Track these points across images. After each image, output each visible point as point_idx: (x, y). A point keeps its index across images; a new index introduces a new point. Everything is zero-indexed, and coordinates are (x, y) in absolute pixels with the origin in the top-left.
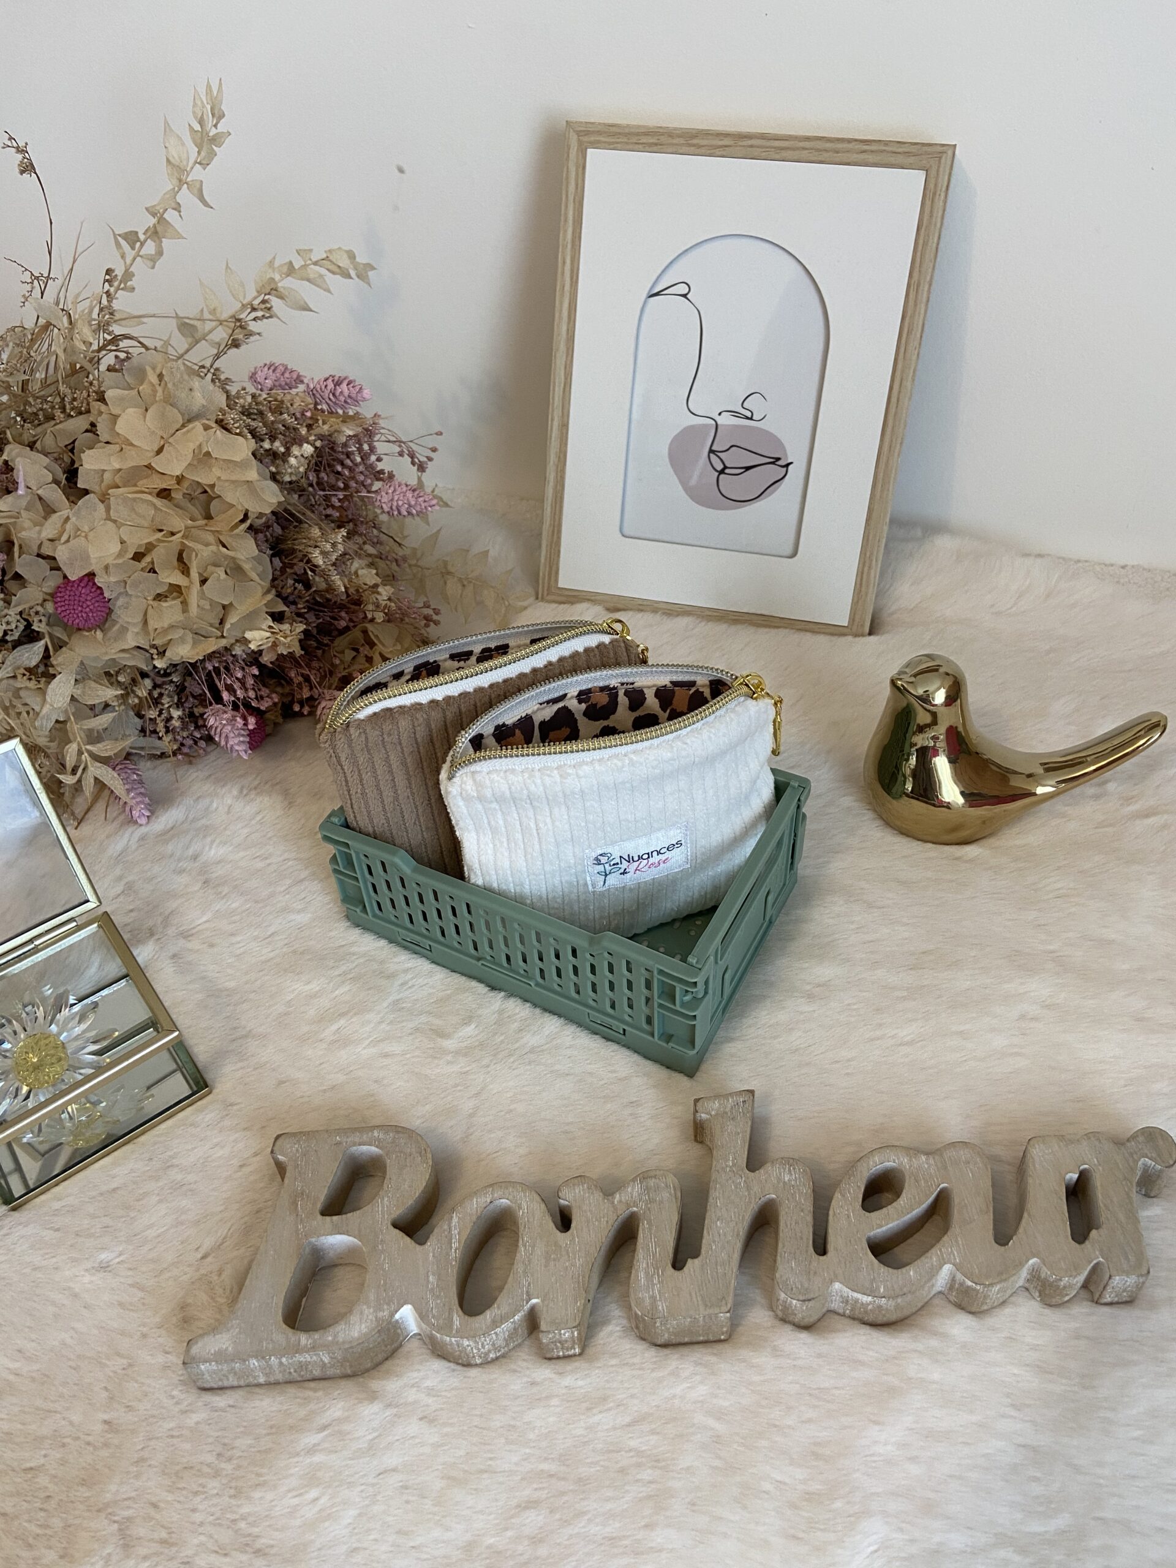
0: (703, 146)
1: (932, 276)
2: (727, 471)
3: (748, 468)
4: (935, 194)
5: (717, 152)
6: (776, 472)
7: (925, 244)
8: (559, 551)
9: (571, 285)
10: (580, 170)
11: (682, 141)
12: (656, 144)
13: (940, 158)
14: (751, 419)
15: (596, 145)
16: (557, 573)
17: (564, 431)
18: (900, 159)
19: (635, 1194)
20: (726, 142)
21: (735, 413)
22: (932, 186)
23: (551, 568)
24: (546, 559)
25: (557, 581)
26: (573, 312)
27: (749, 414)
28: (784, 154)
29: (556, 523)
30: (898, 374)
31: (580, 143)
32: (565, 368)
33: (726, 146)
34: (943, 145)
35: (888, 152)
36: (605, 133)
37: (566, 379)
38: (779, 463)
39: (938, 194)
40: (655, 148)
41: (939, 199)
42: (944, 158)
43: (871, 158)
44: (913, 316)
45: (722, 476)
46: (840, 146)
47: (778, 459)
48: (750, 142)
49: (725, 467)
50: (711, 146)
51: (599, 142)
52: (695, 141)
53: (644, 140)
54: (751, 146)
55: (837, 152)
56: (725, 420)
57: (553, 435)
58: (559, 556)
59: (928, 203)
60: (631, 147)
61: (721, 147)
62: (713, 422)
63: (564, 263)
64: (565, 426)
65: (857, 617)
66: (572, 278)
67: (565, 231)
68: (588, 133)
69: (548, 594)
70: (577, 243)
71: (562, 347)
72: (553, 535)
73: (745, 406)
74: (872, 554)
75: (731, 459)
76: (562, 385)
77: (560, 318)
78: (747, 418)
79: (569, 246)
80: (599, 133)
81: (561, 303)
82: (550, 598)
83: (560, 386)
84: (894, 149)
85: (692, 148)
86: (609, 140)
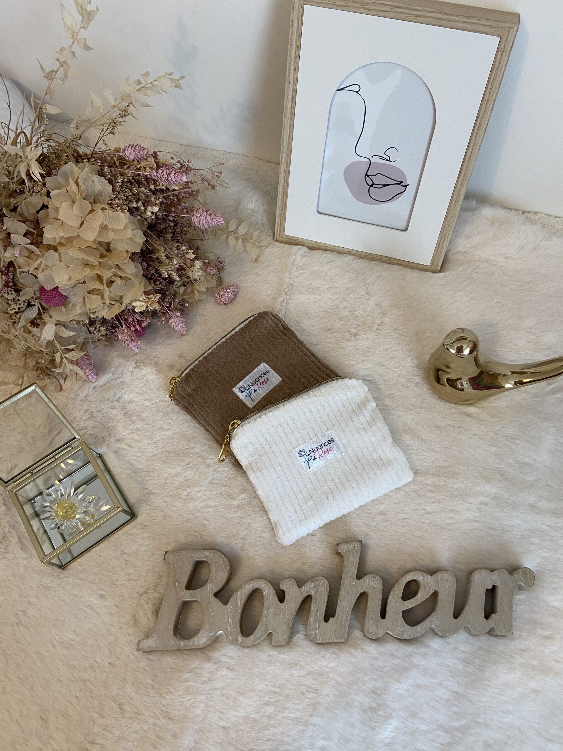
0: (372, 10)
1: (496, 97)
2: (374, 186)
3: (385, 185)
4: (503, 51)
5: (380, 14)
6: (400, 188)
7: (494, 79)
8: (285, 218)
9: (294, 84)
10: (300, 19)
11: (360, 5)
12: (345, 6)
13: (509, 31)
14: (389, 161)
15: (310, 3)
16: (284, 228)
17: (289, 159)
18: (486, 29)
19: (311, 587)
21: (381, 157)
22: (502, 46)
23: (281, 225)
24: (278, 221)
25: (284, 231)
26: (295, 96)
27: (388, 158)
29: (284, 204)
30: (471, 147)
31: (300, 1)
32: (290, 126)
33: (385, 11)
35: (480, 24)
37: (290, 132)
38: (401, 184)
39: (505, 51)
40: (344, 9)
41: (506, 54)
42: (512, 30)
43: (469, 26)
44: (482, 117)
45: (371, 188)
46: (452, 18)
47: (402, 182)
48: (399, 10)
49: (373, 184)
50: (377, 10)
51: (312, 1)
52: (367, 6)
53: (338, 3)
54: (400, 13)
55: (450, 21)
56: (375, 160)
57: (283, 161)
58: (285, 220)
59: (499, 56)
60: (330, 6)
61: (383, 11)
62: (369, 161)
63: (290, 69)
64: (289, 157)
65: (435, 262)
66: (294, 78)
67: (291, 51)
69: (279, 238)
70: (297, 59)
71: (288, 115)
72: (282, 210)
73: (386, 153)
74: (446, 234)
75: (376, 180)
76: (288, 136)
77: (287, 100)
78: (387, 160)
79: (293, 60)
81: (288, 92)
82: (280, 240)
83: (287, 136)
84: (483, 23)
85: (366, 10)
86: (318, 1)
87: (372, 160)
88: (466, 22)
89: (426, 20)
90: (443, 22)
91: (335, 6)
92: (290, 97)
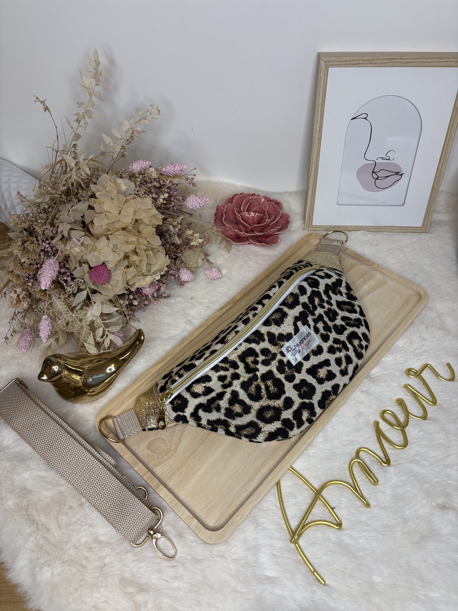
0: (377, 64)
2: (379, 178)
3: (387, 177)
5: (382, 65)
6: (397, 177)
9: (321, 119)
10: (326, 76)
11: (368, 62)
12: (357, 64)
15: (333, 66)
16: (312, 220)
17: (317, 171)
20: (386, 61)
21: (383, 158)
23: (310, 219)
25: (312, 223)
26: (321, 128)
27: (388, 158)
28: (409, 64)
30: (447, 140)
31: (326, 65)
32: (318, 148)
33: (386, 63)
35: (449, 62)
36: (336, 61)
37: (318, 152)
38: (398, 174)
43: (442, 64)
45: (377, 180)
49: (378, 177)
50: (380, 63)
51: (334, 65)
52: (373, 62)
53: (352, 63)
54: (396, 62)
55: (430, 63)
56: (379, 161)
58: (313, 214)
60: (347, 66)
61: (384, 63)
62: (375, 162)
63: (318, 111)
64: (317, 169)
65: (425, 224)
66: (321, 117)
67: (319, 99)
68: (329, 61)
69: (308, 228)
71: (317, 141)
73: (387, 155)
74: (432, 203)
75: (380, 174)
77: (316, 132)
78: (388, 160)
80: (334, 61)
81: (317, 125)
83: (315, 155)
84: (452, 60)
85: (372, 64)
86: (338, 63)
87: (377, 161)
88: (440, 62)
89: (413, 64)
90: (425, 64)
91: (351, 65)
92: (318, 129)
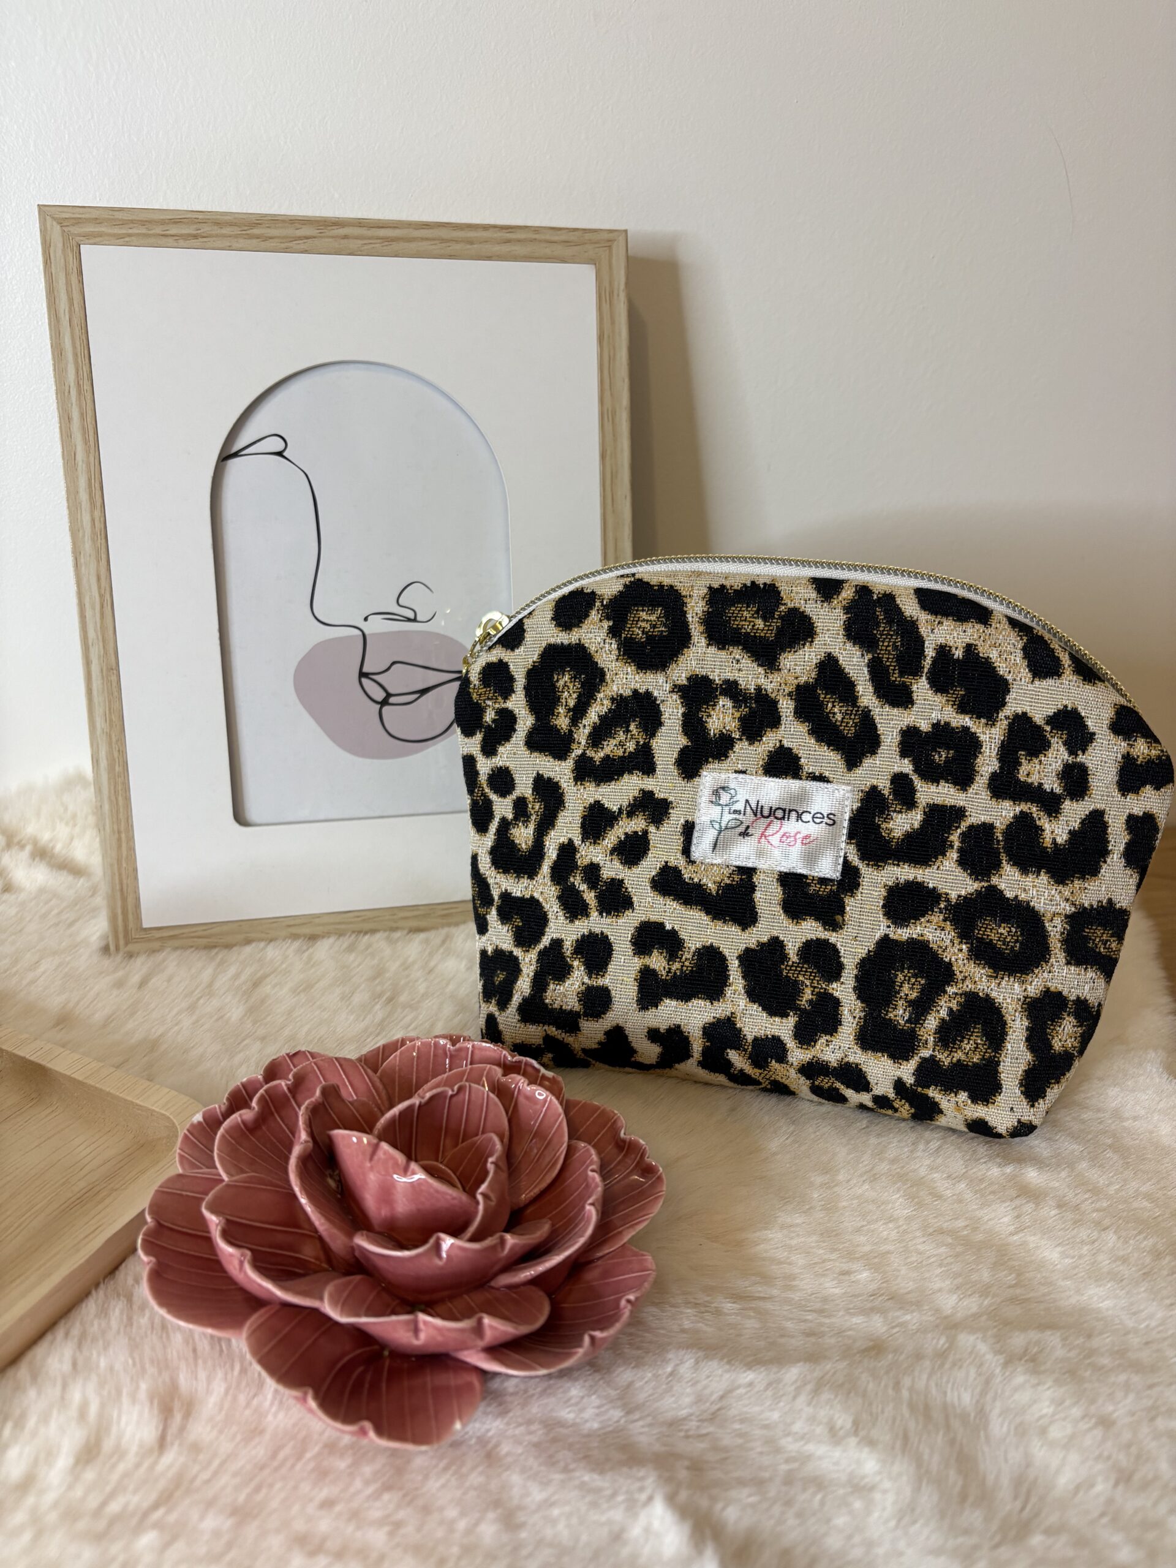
0: (271, 238)
2: (392, 700)
3: (424, 692)
4: (612, 294)
7: (612, 358)
8: (135, 870)
10: (74, 279)
11: (236, 231)
12: (195, 237)
13: (610, 247)
14: (415, 620)
15: (96, 238)
16: (138, 904)
17: (114, 678)
18: (559, 249)
20: (306, 231)
21: (390, 616)
22: (606, 284)
25: (140, 918)
27: (411, 615)
28: (395, 246)
30: (610, 535)
31: (66, 236)
32: (99, 579)
33: (307, 238)
34: (611, 231)
35: (540, 241)
36: (107, 222)
39: (615, 293)
40: (194, 242)
42: (614, 247)
43: (518, 249)
45: (386, 709)
46: (472, 234)
48: (342, 231)
49: (389, 695)
50: (284, 237)
51: (100, 235)
53: (174, 230)
54: (346, 237)
55: (471, 243)
56: (375, 627)
58: (136, 878)
59: (606, 307)
60: (152, 240)
61: (300, 238)
62: (360, 633)
63: (69, 419)
66: (86, 441)
67: (63, 371)
68: (78, 221)
69: (127, 944)
70: (87, 387)
72: (120, 847)
73: (401, 601)
75: (396, 681)
78: (409, 620)
79: (74, 392)
80: (97, 221)
82: (130, 947)
83: (93, 609)
85: (255, 241)
86: (117, 230)
87: (369, 628)
88: (508, 241)
89: (413, 246)
91: (170, 240)
